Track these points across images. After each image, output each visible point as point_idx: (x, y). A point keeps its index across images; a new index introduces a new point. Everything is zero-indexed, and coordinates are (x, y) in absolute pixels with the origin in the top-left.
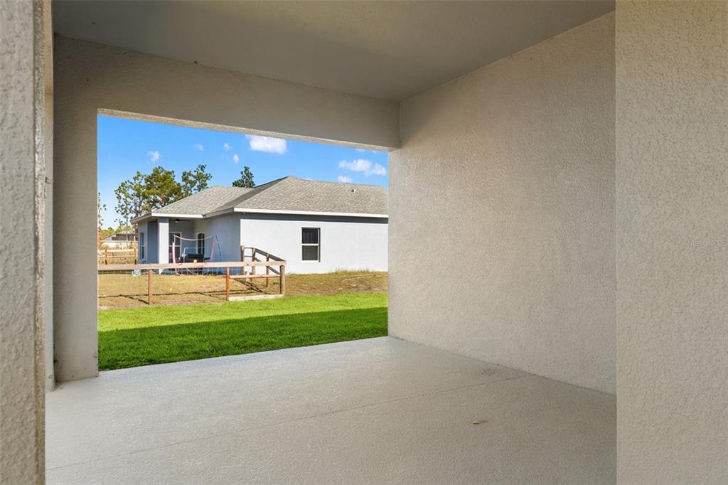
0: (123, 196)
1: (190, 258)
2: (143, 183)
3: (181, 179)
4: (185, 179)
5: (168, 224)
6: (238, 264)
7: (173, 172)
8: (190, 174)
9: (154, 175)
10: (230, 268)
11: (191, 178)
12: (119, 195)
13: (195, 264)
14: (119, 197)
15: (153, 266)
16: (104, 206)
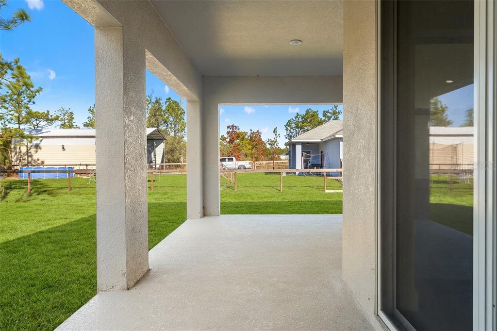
0: (289, 128)
1: (313, 166)
2: (300, 120)
3: (322, 115)
4: (324, 115)
5: (301, 146)
6: (339, 170)
7: (317, 111)
8: (328, 112)
9: (307, 114)
10: (327, 172)
11: (329, 115)
12: (287, 128)
13: (315, 170)
14: (287, 129)
15: (293, 170)
16: (279, 135)
